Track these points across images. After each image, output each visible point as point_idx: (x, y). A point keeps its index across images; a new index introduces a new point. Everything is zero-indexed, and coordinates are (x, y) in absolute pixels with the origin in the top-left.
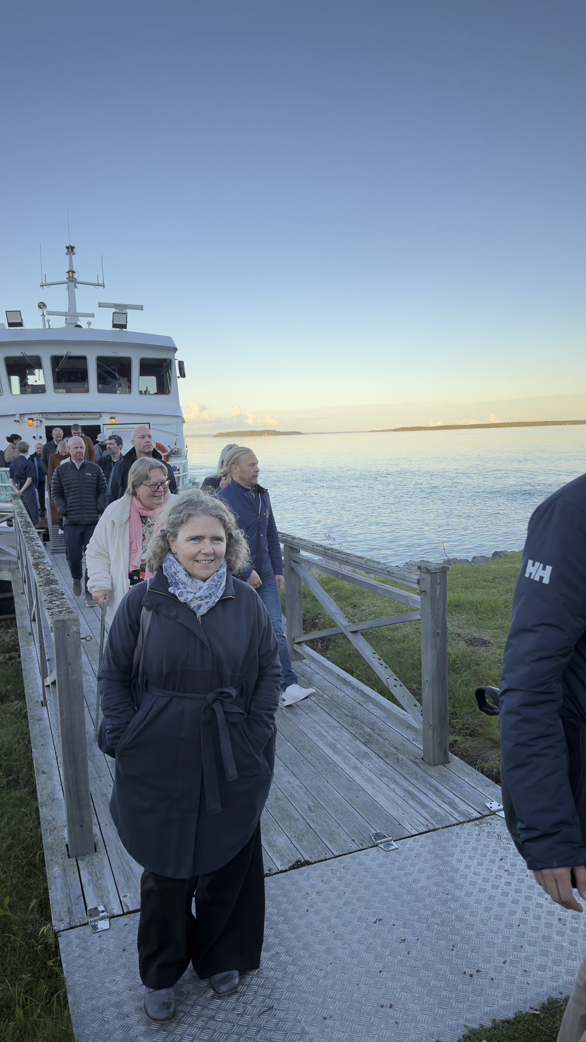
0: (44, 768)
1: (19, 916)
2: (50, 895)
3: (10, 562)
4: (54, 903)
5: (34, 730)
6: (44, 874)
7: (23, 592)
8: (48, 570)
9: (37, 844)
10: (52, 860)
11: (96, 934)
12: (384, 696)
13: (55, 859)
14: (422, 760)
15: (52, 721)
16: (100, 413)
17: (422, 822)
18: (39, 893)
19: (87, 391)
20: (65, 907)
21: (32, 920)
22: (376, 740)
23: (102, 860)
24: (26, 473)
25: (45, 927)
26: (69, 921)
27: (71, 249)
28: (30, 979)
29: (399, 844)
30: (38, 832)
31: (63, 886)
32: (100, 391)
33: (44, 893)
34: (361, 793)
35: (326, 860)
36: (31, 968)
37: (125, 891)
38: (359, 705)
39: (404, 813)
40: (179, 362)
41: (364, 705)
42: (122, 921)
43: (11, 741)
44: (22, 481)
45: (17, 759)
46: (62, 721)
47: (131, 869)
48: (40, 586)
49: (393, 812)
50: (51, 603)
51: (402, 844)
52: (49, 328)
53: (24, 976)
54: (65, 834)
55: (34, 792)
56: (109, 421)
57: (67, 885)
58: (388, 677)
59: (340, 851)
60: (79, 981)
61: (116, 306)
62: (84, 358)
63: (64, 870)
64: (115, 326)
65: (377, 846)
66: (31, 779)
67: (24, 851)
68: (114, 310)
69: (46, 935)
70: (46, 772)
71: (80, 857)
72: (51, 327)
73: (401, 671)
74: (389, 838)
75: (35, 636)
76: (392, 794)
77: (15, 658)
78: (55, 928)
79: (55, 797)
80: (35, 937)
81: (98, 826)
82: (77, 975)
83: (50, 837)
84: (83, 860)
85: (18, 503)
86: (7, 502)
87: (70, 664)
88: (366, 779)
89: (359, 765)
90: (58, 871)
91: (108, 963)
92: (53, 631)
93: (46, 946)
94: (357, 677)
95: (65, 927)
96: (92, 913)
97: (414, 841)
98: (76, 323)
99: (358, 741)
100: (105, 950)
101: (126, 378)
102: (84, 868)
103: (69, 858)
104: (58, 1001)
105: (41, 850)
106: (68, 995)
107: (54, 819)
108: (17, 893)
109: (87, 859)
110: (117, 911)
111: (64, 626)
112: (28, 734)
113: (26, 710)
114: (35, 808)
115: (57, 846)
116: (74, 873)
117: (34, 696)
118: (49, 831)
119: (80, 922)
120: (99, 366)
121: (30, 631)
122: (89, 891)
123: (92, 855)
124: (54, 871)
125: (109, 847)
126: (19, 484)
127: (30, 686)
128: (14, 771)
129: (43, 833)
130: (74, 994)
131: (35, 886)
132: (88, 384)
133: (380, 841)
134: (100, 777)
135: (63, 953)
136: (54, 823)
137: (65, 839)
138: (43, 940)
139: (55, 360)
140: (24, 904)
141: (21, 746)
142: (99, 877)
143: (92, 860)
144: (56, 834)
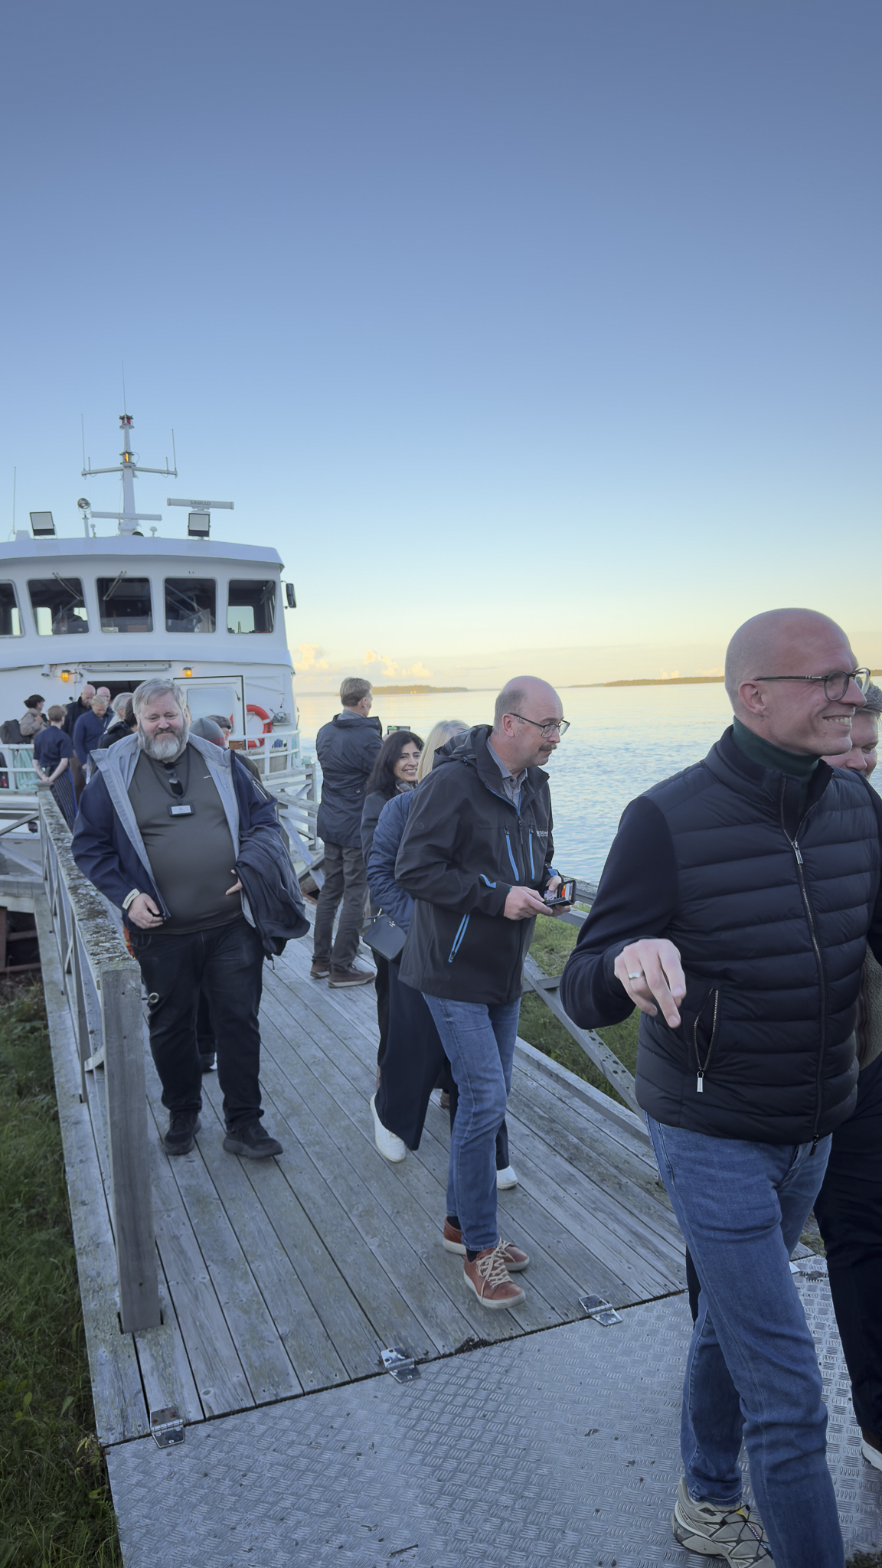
0: (84, 1198)
1: (45, 1423)
2: (93, 1389)
3: (32, 886)
4: (99, 1402)
5: (69, 1139)
6: (84, 1359)
7: (51, 930)
8: (91, 897)
9: (73, 1312)
10: (96, 1337)
11: (163, 1450)
12: (597, 1088)
13: (101, 1336)
14: (656, 1186)
15: (96, 1125)
16: (170, 661)
17: (659, 1281)
18: (77, 1388)
19: (150, 629)
20: (117, 1408)
21: (65, 1428)
22: (587, 1155)
23: (171, 1337)
24: (59, 752)
25: (86, 1438)
26: (122, 1430)
27: (127, 420)
28: (63, 1519)
29: (623, 1315)
30: (75, 1293)
31: (114, 1377)
32: (169, 629)
33: (83, 1388)
34: (564, 1236)
35: (511, 1338)
36: (65, 1502)
37: (207, 1385)
38: (560, 1102)
39: (630, 1266)
40: (287, 585)
41: (567, 1101)
42: (203, 1430)
43: (34, 1155)
44: (54, 763)
45: (43, 1183)
46: (112, 1124)
47: (215, 1350)
48: (80, 920)
49: (613, 1266)
50: (97, 944)
51: (628, 1315)
52: (94, 536)
53: (54, 1514)
54: (117, 1296)
55: (68, 1234)
56: (181, 674)
57: (118, 1375)
58: (605, 1059)
59: (533, 1325)
60: (138, 1522)
61: (193, 503)
62: (145, 581)
63: (114, 1352)
64: (192, 533)
65: (589, 1317)
66: (64, 1214)
67: (53, 1324)
68: (190, 510)
69: (88, 1452)
70: (87, 1202)
71: (139, 1332)
72: (97, 535)
73: (623, 1049)
74: (608, 1306)
75: (70, 995)
76: (612, 1238)
77: (39, 1029)
78: (101, 1441)
79: (101, 1240)
80: (70, 1455)
81: (166, 1285)
82: (135, 1514)
83: (93, 1301)
84: (144, 1337)
85: (45, 797)
86: (29, 794)
87: (125, 1038)
88: (571, 1215)
89: (561, 1193)
90: (106, 1354)
91: (181, 1496)
92: (101, 987)
93: (88, 1469)
94: (556, 1059)
95: (116, 1439)
96: (157, 1419)
97: (647, 1310)
98: (134, 529)
99: (558, 1156)
100: (177, 1476)
101: (209, 610)
102: (145, 1349)
103: (122, 1334)
104: (107, 1552)
105: (79, 1321)
106: (121, 1543)
107: (99, 1275)
108: (43, 1388)
109: (149, 1336)
110: (195, 1415)
111: (117, 980)
112: (60, 1144)
113: (56, 1109)
114: (70, 1257)
115: (104, 1315)
116: (129, 1357)
117: (69, 1088)
118: (91, 1292)
119: (139, 1432)
120: (168, 593)
121: (62, 988)
122: (151, 1384)
123: (157, 1330)
124: (99, 1354)
125: (182, 1316)
126: (48, 768)
127: (63, 1072)
128: (38, 1200)
129: (82, 1296)
130: (131, 1543)
131: (71, 1376)
132: (151, 619)
133: (594, 1310)
134: (168, 1210)
135: (112, 1479)
136: (99, 1280)
137: (115, 1304)
138: (83, 1459)
139: (103, 584)
140: (54, 1405)
141: (49, 1162)
142: (168, 1363)
143: (156, 1337)
144: (103, 1296)
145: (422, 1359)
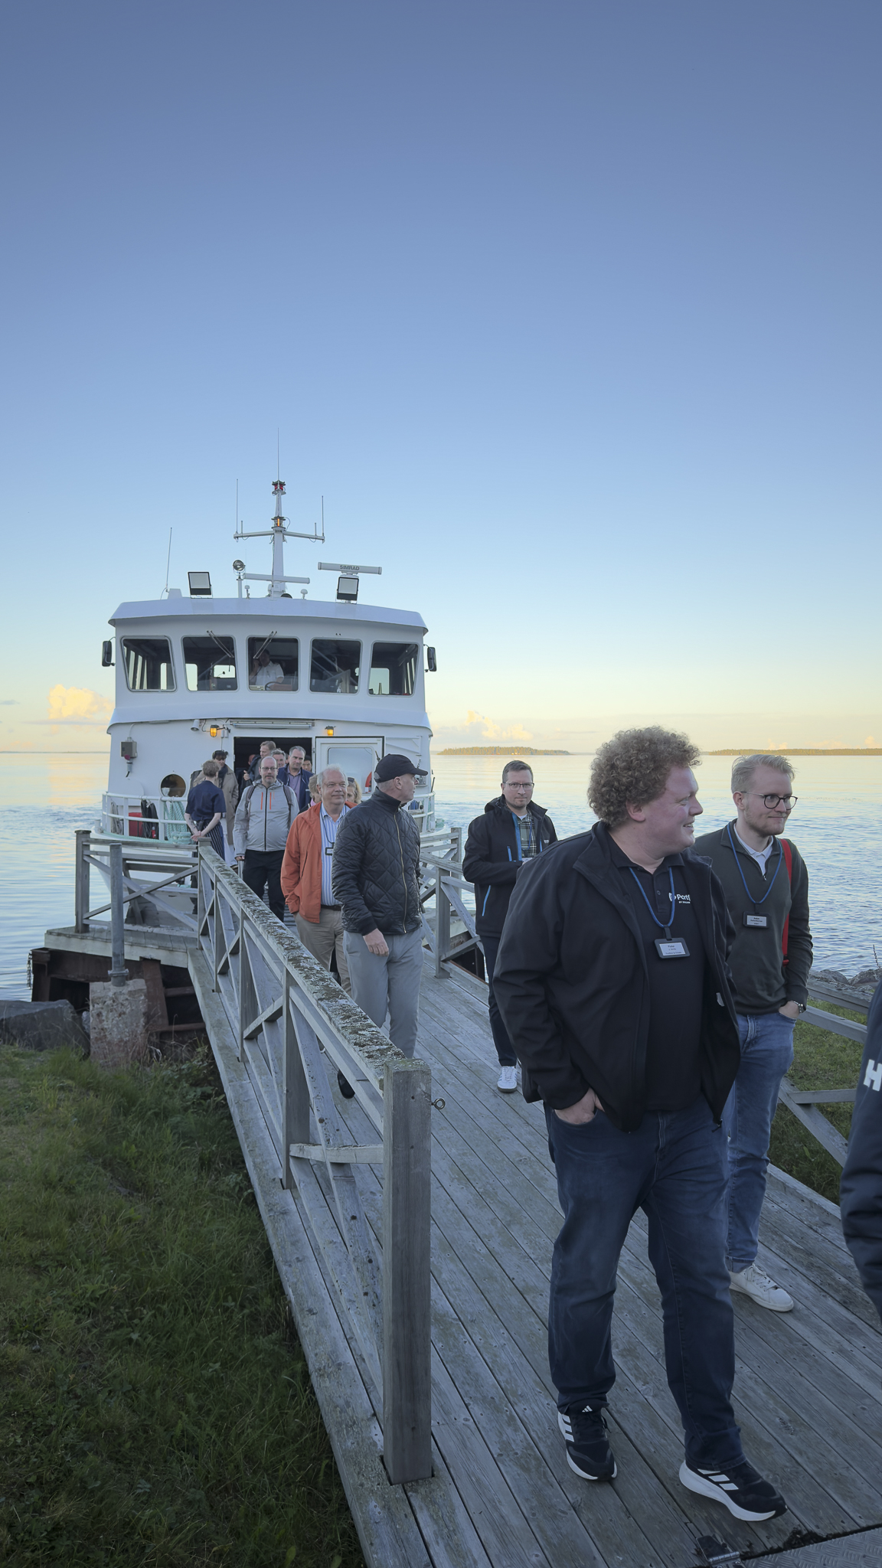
0: (311, 1303)
5: (277, 1231)
7: (214, 988)
10: (362, 1485)
13: (367, 1484)
16: (313, 720)
19: (295, 688)
23: (448, 1493)
24: (213, 806)
27: (279, 486)
31: (394, 1541)
32: (313, 689)
35: (846, 1534)
40: (429, 649)
44: (206, 818)
47: (502, 1517)
48: (321, 1000)
52: (248, 597)
54: (377, 1435)
56: (325, 733)
57: (400, 1540)
59: (867, 1517)
61: (343, 568)
62: (295, 641)
63: (386, 1507)
68: (339, 574)
70: (315, 1311)
71: (410, 1485)
72: (250, 596)
79: (342, 1362)
83: (348, 1438)
84: (416, 1491)
89: (847, 1346)
90: (378, 1509)
98: (283, 591)
99: (830, 1299)
102: (421, 1508)
103: (391, 1485)
107: (348, 1404)
109: (422, 1490)
111: (407, 1082)
113: (249, 1191)
115: (365, 1457)
116: (406, 1516)
117: (267, 1170)
118: (344, 1426)
120: (314, 653)
122: (439, 1552)
123: (430, 1483)
124: (368, 1508)
125: (454, 1468)
126: (201, 822)
127: (257, 1151)
129: (329, 1427)
132: (297, 679)
136: (349, 1411)
137: (375, 1444)
139: (253, 643)
142: (451, 1529)
143: (430, 1493)
144: (358, 1433)
145: (747, 1553)
